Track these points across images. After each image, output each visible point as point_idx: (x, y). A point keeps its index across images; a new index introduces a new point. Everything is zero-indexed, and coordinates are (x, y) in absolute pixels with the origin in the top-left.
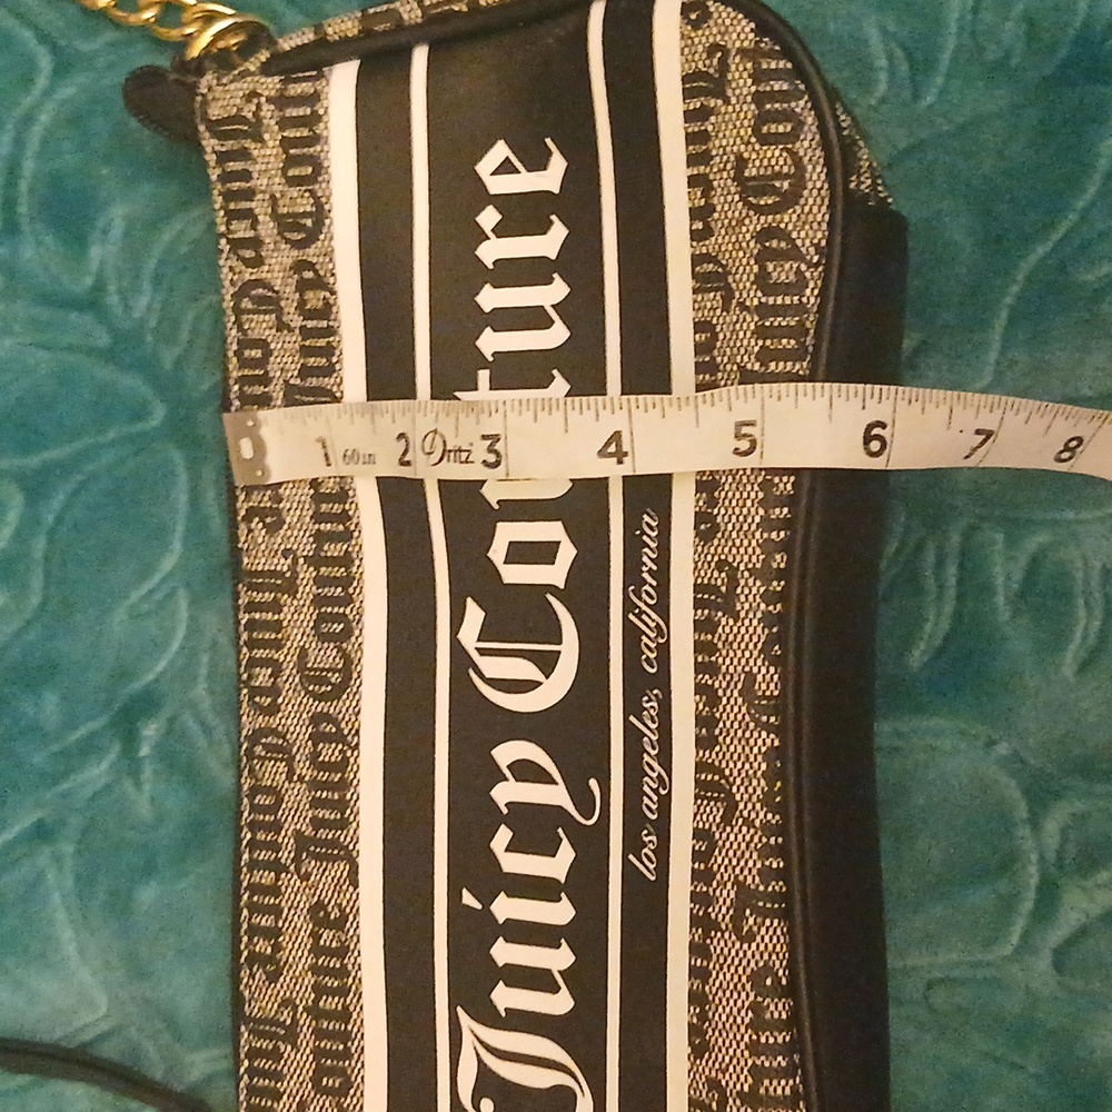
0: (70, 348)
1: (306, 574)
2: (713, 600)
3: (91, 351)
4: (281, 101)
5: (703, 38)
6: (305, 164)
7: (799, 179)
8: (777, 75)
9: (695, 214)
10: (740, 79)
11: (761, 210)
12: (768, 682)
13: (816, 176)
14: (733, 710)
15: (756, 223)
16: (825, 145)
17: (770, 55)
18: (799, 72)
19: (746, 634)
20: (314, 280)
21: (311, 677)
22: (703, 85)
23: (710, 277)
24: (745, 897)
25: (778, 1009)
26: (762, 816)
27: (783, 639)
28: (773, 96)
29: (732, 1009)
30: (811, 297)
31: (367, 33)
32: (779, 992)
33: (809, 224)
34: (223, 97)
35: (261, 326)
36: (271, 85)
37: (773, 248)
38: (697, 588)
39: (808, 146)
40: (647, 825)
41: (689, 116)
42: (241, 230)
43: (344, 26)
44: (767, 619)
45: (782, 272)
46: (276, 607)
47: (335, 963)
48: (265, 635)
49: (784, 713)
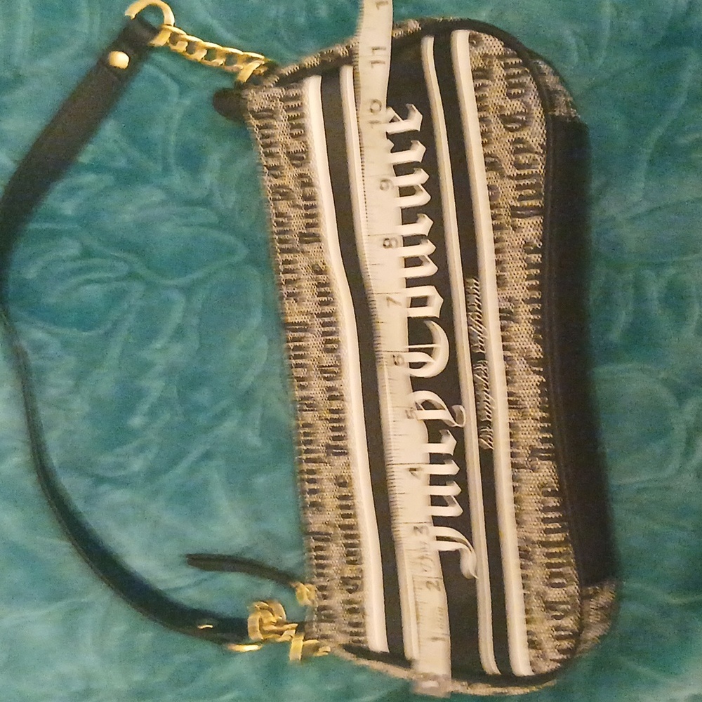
0: (202, 225)
2: (506, 315)
3: (211, 226)
4: (285, 99)
5: (479, 51)
6: (297, 128)
7: (528, 114)
8: (515, 66)
9: (483, 134)
10: (498, 71)
11: (511, 130)
12: (535, 351)
13: (537, 112)
14: (520, 366)
15: (511, 136)
17: (513, 56)
18: (525, 64)
19: (523, 332)
20: (306, 182)
22: (480, 74)
23: (492, 164)
24: (534, 452)
26: (539, 414)
27: (542, 331)
28: (514, 76)
30: (540, 169)
31: (323, 62)
32: (553, 494)
33: (535, 134)
34: (257, 99)
35: (283, 206)
36: (279, 92)
37: (519, 147)
38: (501, 311)
39: (532, 98)
40: (484, 424)
41: (476, 89)
42: (272, 162)
43: (311, 61)
44: (534, 322)
45: (523, 159)
46: (304, 339)
48: (299, 352)
49: (544, 365)
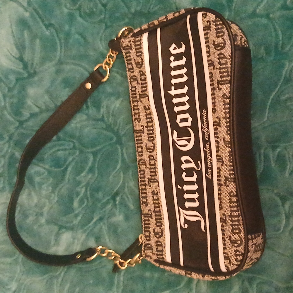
1: (146, 129)
2: (217, 124)
4: (134, 42)
5: (206, 20)
6: (139, 53)
7: (225, 43)
8: (220, 24)
9: (207, 52)
10: (213, 26)
11: (218, 50)
12: (228, 138)
13: (228, 42)
14: (222, 144)
15: (218, 52)
16: (229, 36)
17: (218, 21)
18: (224, 23)
19: (223, 130)
20: (142, 74)
21: (148, 149)
22: (207, 28)
23: (211, 64)
24: (226, 179)
25: (234, 199)
26: (229, 163)
27: (231, 130)
28: (219, 29)
29: (226, 200)
30: (229, 65)
31: (149, 27)
32: (234, 196)
33: (227, 51)
34: (125, 42)
35: (134, 84)
36: (133, 39)
37: (221, 56)
38: (214, 122)
39: (226, 37)
40: (209, 168)
41: (205, 34)
42: (130, 67)
43: (145, 27)
44: (226, 127)
45: (223, 61)
46: (141, 136)
47: (157, 202)
48: (140, 142)
49: (231, 144)
